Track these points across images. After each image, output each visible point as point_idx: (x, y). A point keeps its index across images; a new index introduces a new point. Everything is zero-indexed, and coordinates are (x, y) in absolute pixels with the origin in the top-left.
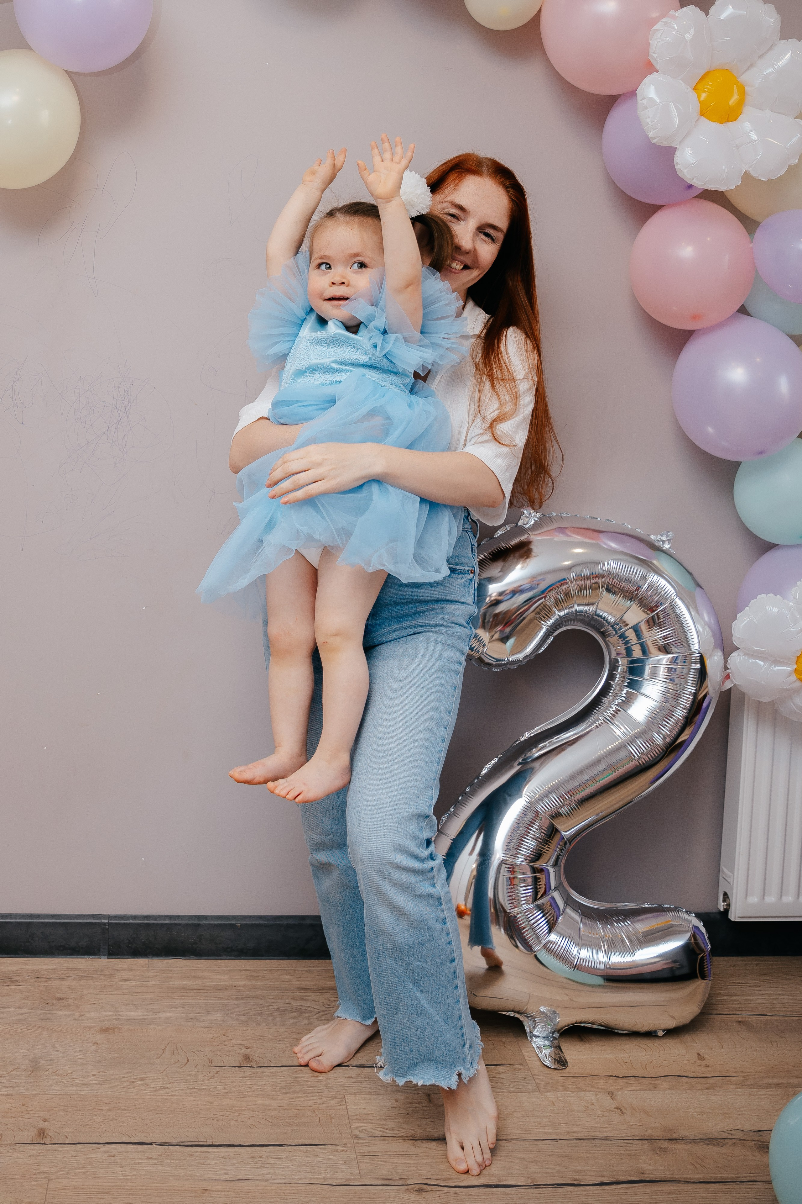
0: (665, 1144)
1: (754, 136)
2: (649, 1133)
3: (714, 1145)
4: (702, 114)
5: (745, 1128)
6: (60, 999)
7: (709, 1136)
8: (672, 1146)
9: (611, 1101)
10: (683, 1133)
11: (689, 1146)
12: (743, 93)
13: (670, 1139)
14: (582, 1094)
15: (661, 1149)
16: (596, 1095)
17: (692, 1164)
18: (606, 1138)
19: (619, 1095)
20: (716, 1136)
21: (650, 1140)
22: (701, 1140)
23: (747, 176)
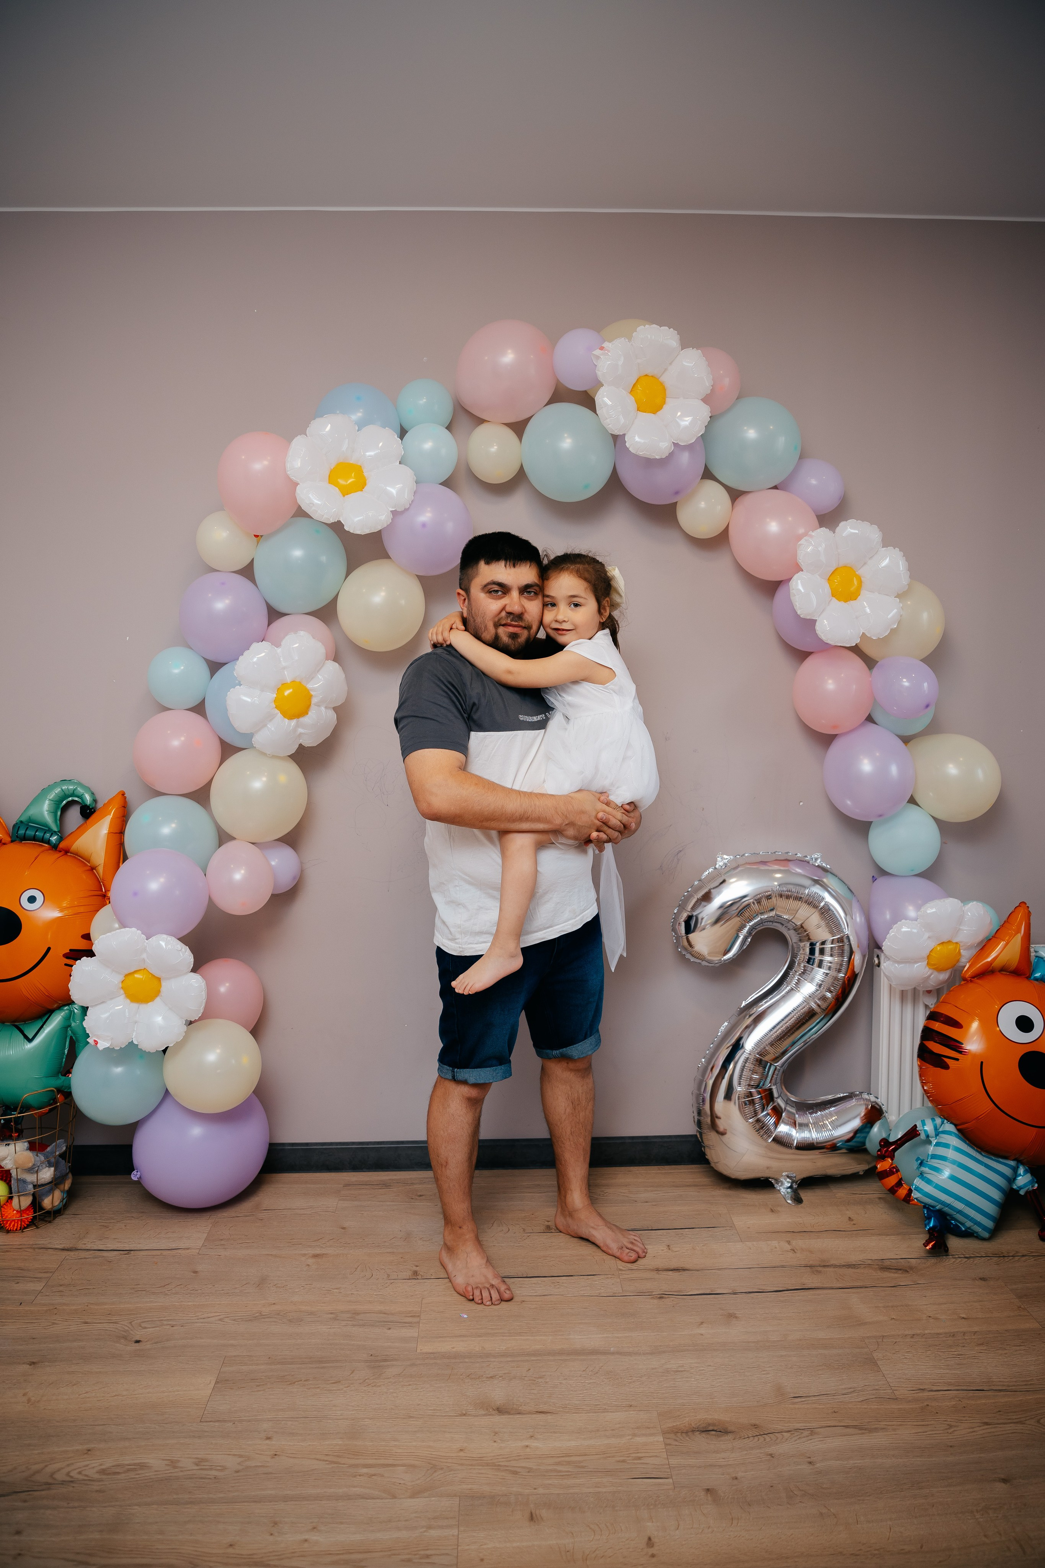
0: (820, 1269)
1: (868, 610)
2: (811, 1263)
3: (852, 1268)
4: (833, 596)
5: (873, 1259)
6: (421, 1196)
7: (850, 1263)
8: (825, 1269)
9: (788, 1246)
10: (832, 1262)
11: (836, 1269)
12: (860, 582)
13: (824, 1266)
14: (769, 1242)
15: (817, 1271)
16: (779, 1243)
17: (836, 1279)
18: (783, 1267)
19: (794, 1243)
20: (854, 1263)
21: (811, 1266)
22: (844, 1266)
23: (863, 636)
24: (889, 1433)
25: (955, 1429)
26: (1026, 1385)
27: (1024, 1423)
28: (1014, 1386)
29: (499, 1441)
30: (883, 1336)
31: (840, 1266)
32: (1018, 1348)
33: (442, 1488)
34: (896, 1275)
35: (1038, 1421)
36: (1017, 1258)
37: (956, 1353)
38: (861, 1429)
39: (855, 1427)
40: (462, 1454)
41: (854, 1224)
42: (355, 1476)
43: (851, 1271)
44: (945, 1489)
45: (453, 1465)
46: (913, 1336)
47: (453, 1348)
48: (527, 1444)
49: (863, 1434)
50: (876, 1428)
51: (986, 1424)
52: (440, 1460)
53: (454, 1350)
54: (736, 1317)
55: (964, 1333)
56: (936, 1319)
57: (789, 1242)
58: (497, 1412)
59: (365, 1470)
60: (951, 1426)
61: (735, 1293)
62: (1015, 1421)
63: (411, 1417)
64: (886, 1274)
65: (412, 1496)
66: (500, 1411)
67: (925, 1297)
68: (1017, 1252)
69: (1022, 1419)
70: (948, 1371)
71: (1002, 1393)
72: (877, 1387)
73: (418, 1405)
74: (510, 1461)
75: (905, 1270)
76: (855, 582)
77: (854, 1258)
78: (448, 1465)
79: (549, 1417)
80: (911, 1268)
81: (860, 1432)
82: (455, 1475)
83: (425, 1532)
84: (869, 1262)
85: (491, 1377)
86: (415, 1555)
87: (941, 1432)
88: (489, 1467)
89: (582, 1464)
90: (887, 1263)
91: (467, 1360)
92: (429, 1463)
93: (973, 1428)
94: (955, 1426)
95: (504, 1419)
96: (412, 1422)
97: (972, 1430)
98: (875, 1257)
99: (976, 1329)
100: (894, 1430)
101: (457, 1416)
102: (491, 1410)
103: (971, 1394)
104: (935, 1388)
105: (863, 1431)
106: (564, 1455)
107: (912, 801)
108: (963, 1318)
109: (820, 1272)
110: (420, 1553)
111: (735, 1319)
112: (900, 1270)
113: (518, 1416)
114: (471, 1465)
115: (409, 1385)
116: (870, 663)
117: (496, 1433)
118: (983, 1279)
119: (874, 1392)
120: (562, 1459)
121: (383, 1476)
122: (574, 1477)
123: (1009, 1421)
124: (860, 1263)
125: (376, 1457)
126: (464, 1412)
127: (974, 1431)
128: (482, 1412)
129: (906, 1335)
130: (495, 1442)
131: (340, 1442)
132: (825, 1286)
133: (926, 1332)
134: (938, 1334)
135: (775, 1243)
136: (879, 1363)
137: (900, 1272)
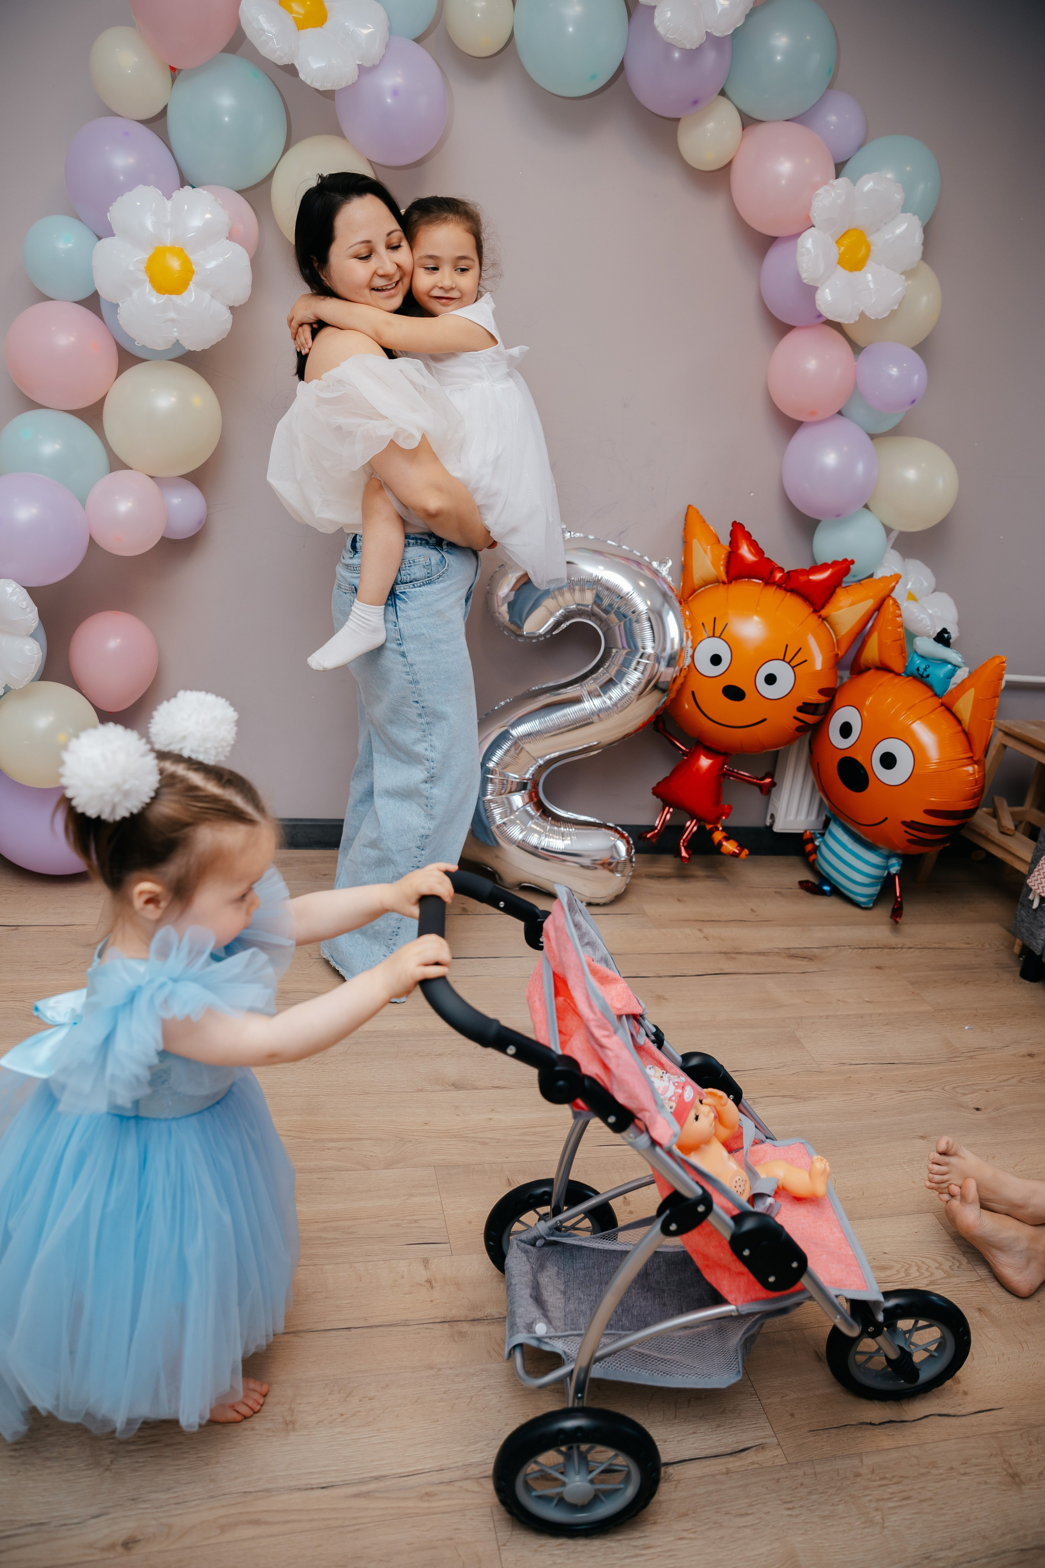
0: (733, 955)
1: (872, 286)
2: (724, 950)
4: (839, 263)
5: (780, 947)
9: (700, 934)
10: (744, 950)
12: (869, 250)
13: (737, 953)
15: (732, 958)
16: (691, 931)
18: (699, 953)
19: (705, 930)
20: (764, 951)
21: (725, 953)
22: (755, 953)
23: (862, 315)
24: (821, 1101)
25: (876, 1096)
26: (928, 1058)
27: (932, 1091)
28: (919, 1059)
29: (462, 1115)
30: (802, 1017)
31: (752, 954)
32: (918, 1027)
33: (414, 1160)
34: (803, 963)
35: (943, 1089)
36: (904, 950)
37: (866, 1032)
38: (797, 1098)
39: (790, 1096)
40: (427, 1127)
41: (757, 915)
42: (323, 1150)
43: (762, 958)
44: (875, 1146)
45: (421, 1137)
46: (827, 1017)
47: (395, 1026)
48: (490, 1116)
49: (798, 1102)
50: (809, 1097)
51: (902, 1092)
52: (407, 1133)
53: (396, 1028)
54: (665, 999)
55: (871, 1015)
56: (844, 1002)
57: (700, 930)
58: (453, 1087)
59: (332, 1144)
60: (872, 1094)
61: (660, 977)
62: (924, 1089)
63: (367, 1093)
64: (794, 962)
65: (387, 1167)
66: (456, 1086)
67: (832, 982)
68: (904, 945)
69: (929, 1087)
70: (862, 1048)
71: (911, 1066)
72: (803, 1062)
73: (372, 1081)
74: (477, 1133)
75: (811, 958)
76: (863, 251)
77: (763, 946)
78: (415, 1137)
79: (506, 1091)
80: (815, 957)
81: (796, 1100)
82: (425, 1147)
83: (407, 1199)
84: (777, 950)
85: (440, 1055)
86: (403, 1220)
87: (865, 1099)
88: (457, 1139)
89: (548, 1134)
90: (793, 952)
91: (411, 1038)
92: (396, 1137)
93: (890, 1095)
94: (876, 1094)
95: (461, 1094)
96: (370, 1098)
97: (890, 1097)
98: (782, 946)
99: (880, 1011)
100: (825, 1098)
101: (413, 1092)
102: (447, 1086)
103: (885, 1066)
104: (854, 1062)
105: (799, 1100)
106: (527, 1126)
107: (866, 506)
108: (868, 1002)
109: (734, 958)
110: (407, 1218)
111: (664, 1001)
112: (806, 958)
113: (475, 1091)
114: (439, 1137)
115: (358, 1063)
116: (856, 348)
117: (457, 1107)
118: (879, 968)
119: (802, 1066)
120: (528, 1130)
121: (352, 1149)
122: (542, 1146)
123: (920, 1089)
124: (769, 951)
125: (341, 1132)
126: (420, 1088)
127: (892, 1098)
128: (439, 1088)
129: (821, 1017)
130: (458, 1115)
131: (300, 1119)
132: (741, 971)
133: (839, 1013)
134: (849, 1015)
135: (687, 931)
136: (802, 1040)
137: (806, 960)
